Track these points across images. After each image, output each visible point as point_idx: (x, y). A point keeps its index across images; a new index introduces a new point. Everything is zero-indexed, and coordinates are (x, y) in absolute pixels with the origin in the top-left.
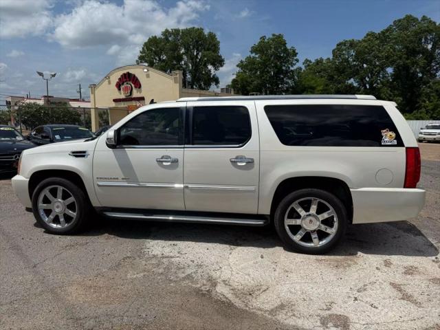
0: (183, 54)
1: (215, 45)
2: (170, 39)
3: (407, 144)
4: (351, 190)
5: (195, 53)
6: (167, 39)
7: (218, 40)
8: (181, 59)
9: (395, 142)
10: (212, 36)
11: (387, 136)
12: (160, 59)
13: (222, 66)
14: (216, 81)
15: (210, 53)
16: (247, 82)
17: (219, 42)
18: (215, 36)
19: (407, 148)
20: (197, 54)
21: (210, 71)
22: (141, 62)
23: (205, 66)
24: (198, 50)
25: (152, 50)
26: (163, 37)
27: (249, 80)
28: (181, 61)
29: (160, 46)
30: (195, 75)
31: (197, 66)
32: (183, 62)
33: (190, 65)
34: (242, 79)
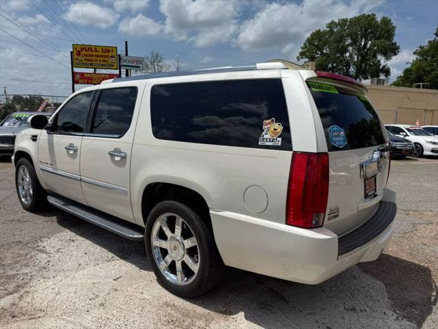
0: (349, 45)
1: (388, 31)
2: (335, 30)
3: (297, 147)
4: (210, 212)
5: (363, 43)
6: (332, 31)
7: (394, 25)
8: (347, 51)
9: (279, 142)
10: (386, 22)
11: (271, 129)
12: (322, 53)
13: (395, 54)
14: (387, 72)
15: (383, 42)
16: (424, 70)
17: (394, 28)
18: (390, 21)
19: (295, 154)
20: (365, 44)
21: (379, 61)
22: (302, 58)
23: (375, 56)
24: (366, 39)
25: (314, 45)
26: (328, 29)
27: (428, 69)
28: (346, 52)
29: (323, 39)
30: (361, 67)
31: (363, 57)
32: (348, 54)
33: (356, 57)
34: (418, 69)
